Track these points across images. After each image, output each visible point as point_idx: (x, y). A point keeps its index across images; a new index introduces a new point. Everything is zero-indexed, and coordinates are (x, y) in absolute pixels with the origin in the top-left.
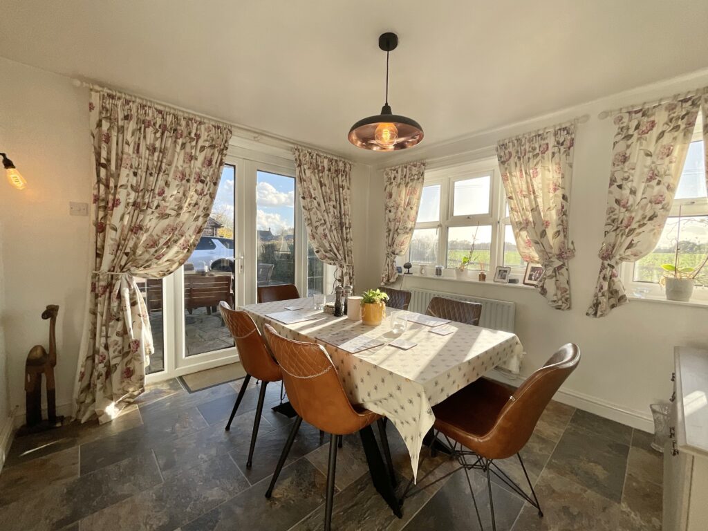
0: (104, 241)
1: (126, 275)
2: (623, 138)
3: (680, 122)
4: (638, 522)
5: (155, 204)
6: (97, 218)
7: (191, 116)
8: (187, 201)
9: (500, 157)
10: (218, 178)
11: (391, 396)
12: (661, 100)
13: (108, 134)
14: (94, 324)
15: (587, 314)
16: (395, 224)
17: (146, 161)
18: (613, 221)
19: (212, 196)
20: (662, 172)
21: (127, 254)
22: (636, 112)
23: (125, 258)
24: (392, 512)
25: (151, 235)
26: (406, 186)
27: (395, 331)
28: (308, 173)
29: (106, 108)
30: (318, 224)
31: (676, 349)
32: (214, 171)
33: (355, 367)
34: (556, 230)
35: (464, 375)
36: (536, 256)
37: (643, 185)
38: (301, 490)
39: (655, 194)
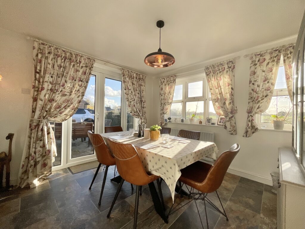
0: (36, 105)
1: (46, 120)
2: (253, 65)
3: (275, 59)
4: (268, 222)
5: (60, 90)
6: (34, 95)
7: (77, 54)
8: (75, 89)
9: (206, 73)
10: (89, 80)
11: (163, 166)
12: (267, 50)
13: (41, 59)
14: (30, 142)
15: (243, 136)
16: (164, 101)
17: (57, 71)
18: (251, 98)
19: (86, 87)
20: (269, 78)
21: (46, 111)
22: (258, 55)
23: (45, 113)
24: (164, 221)
25: (58, 103)
26: (168, 85)
27: (164, 142)
28: (127, 79)
29: (40, 48)
30: (131, 100)
31: (279, 149)
32: (87, 77)
33: (147, 156)
34: (229, 102)
35: (193, 158)
36: (222, 113)
37: (262, 83)
38: (123, 213)
39: (267, 87)
